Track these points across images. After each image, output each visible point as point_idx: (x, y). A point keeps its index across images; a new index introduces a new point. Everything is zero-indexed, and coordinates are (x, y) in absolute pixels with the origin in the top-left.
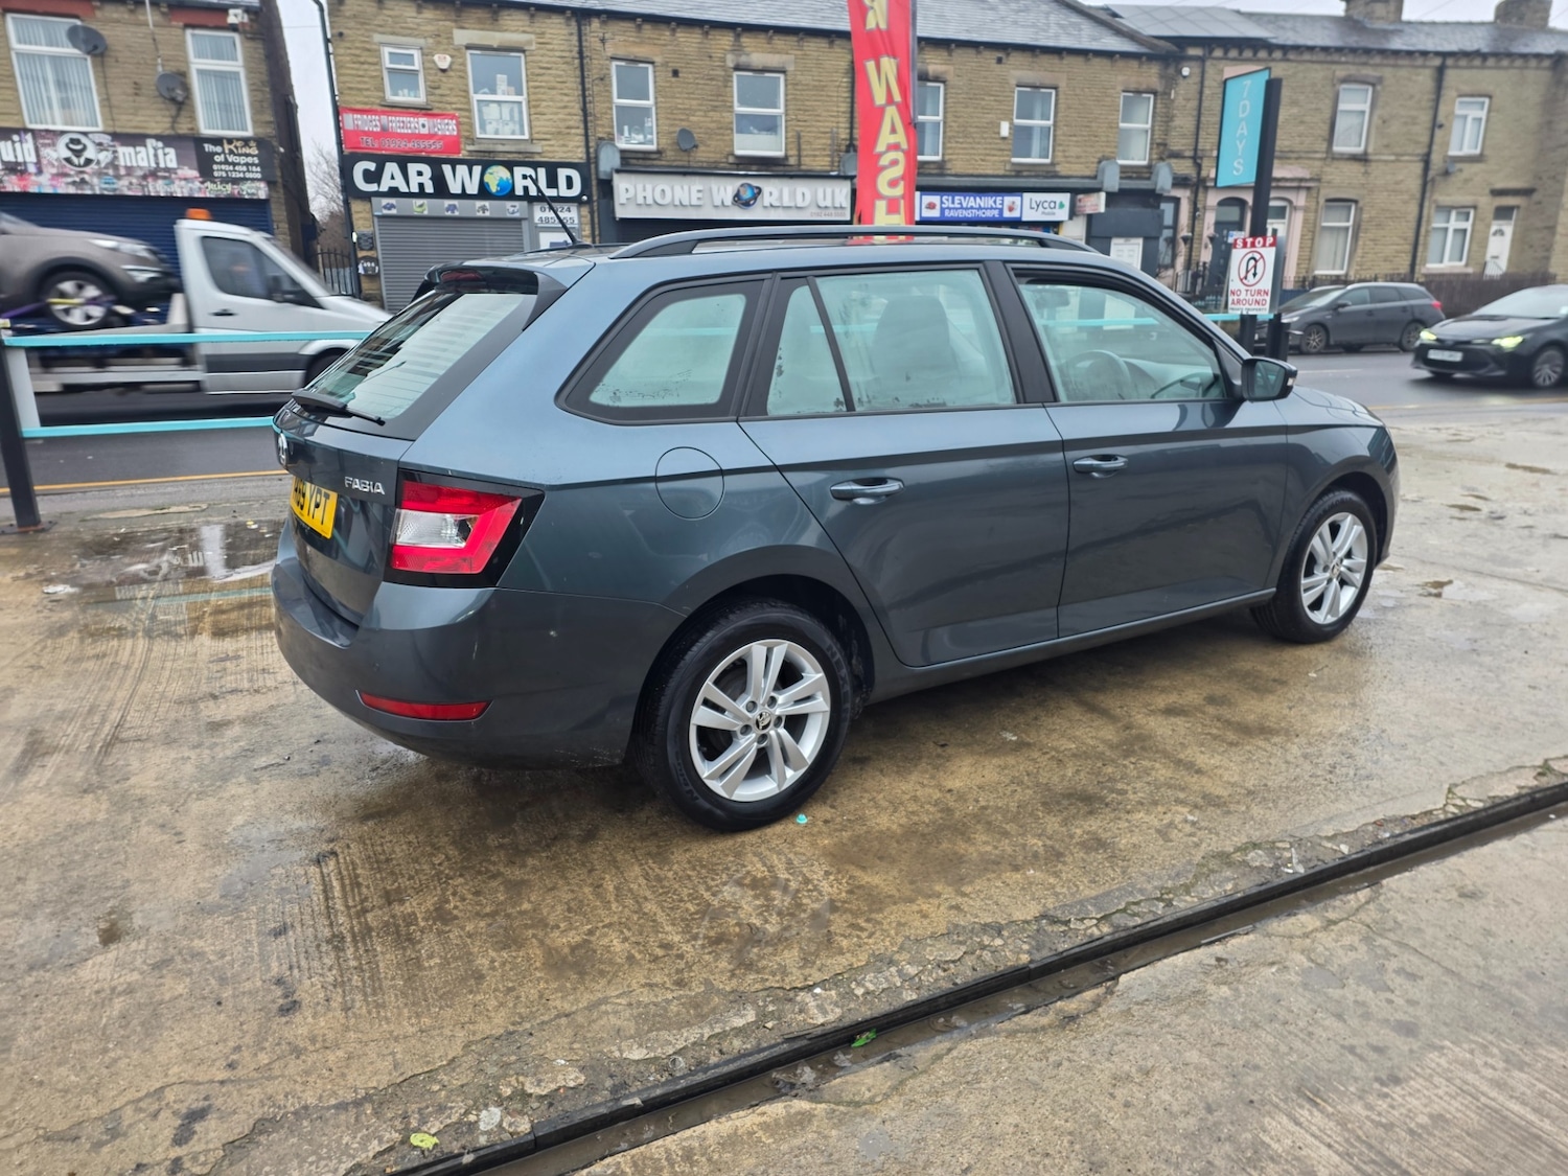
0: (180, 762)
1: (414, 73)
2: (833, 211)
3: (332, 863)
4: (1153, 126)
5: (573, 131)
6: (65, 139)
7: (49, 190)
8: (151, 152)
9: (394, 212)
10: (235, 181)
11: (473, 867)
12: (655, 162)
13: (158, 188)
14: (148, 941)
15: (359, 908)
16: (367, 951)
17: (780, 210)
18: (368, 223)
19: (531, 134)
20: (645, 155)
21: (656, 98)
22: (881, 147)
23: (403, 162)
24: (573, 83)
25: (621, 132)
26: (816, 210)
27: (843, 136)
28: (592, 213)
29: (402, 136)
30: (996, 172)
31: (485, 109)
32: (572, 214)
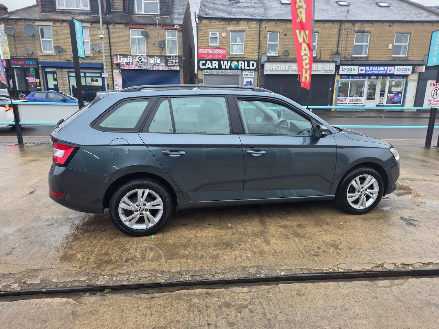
1: (217, 38)
2: (329, 72)
5: (255, 51)
6: (138, 57)
7: (133, 68)
8: (155, 59)
9: (208, 73)
10: (173, 66)
12: (277, 59)
13: (156, 68)
18: (202, 76)
19: (244, 53)
20: (275, 57)
21: (279, 42)
23: (211, 61)
24: (257, 39)
25: (269, 51)
26: (324, 71)
27: (335, 50)
28: (258, 73)
29: (212, 54)
31: (233, 47)
32: (253, 73)
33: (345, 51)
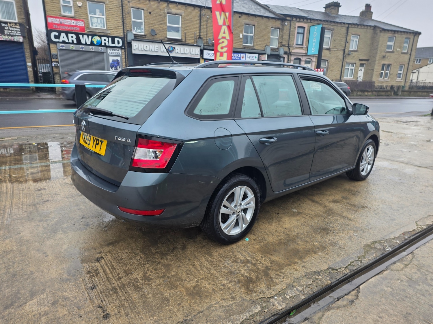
0: (37, 227)
1: (71, 7)
2: (195, 55)
3: (103, 261)
4: (279, 38)
5: (120, 28)
9: (64, 48)
10: (12, 36)
11: (150, 260)
12: (144, 38)
14: (47, 294)
15: (118, 277)
16: (126, 293)
17: (180, 54)
18: (56, 51)
19: (107, 28)
20: (141, 36)
21: (144, 20)
22: (220, 37)
23: (67, 34)
24: (120, 14)
25: (134, 29)
26: (190, 55)
27: (198, 35)
28: (125, 51)
29: (66, 25)
30: (239, 47)
31: (93, 19)
32: (119, 52)
33: (206, 36)
